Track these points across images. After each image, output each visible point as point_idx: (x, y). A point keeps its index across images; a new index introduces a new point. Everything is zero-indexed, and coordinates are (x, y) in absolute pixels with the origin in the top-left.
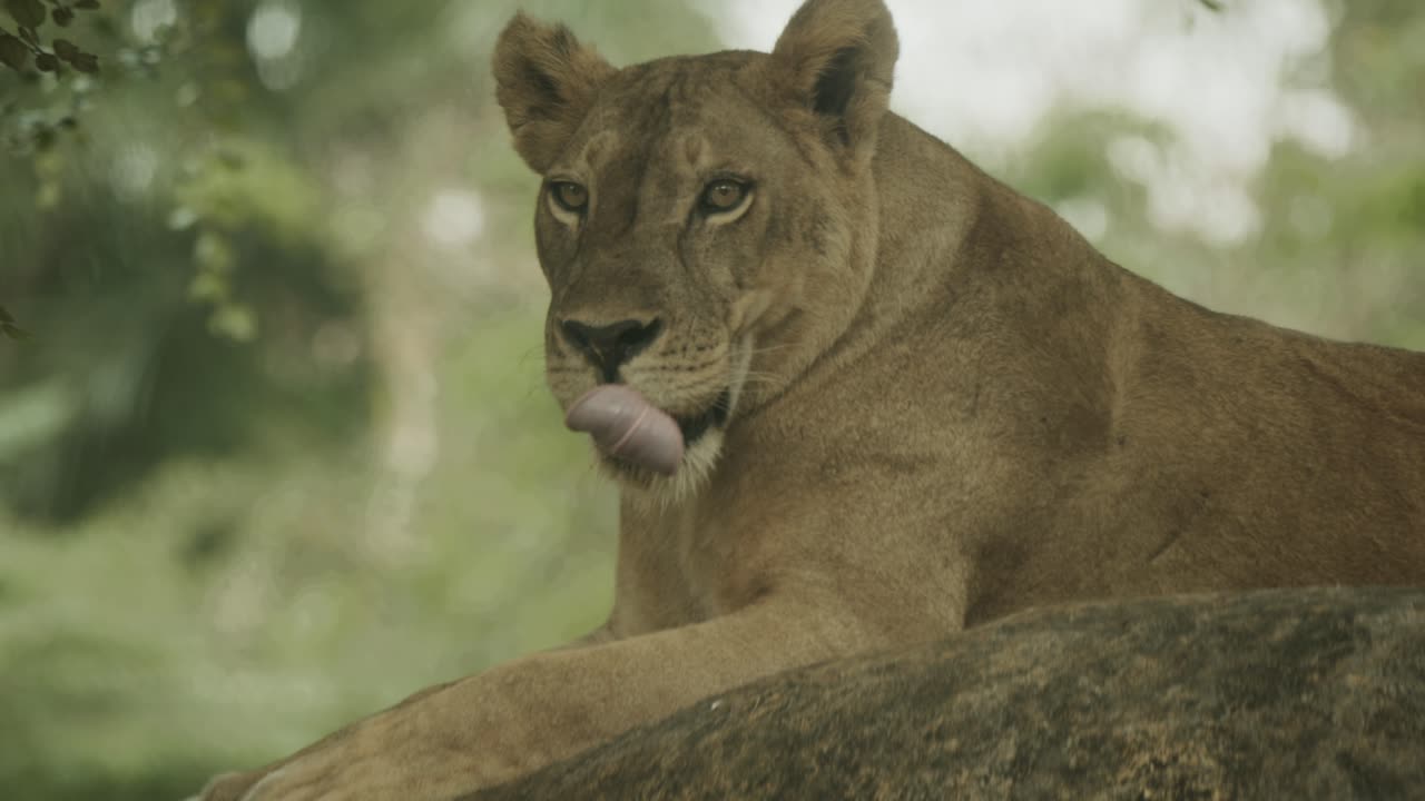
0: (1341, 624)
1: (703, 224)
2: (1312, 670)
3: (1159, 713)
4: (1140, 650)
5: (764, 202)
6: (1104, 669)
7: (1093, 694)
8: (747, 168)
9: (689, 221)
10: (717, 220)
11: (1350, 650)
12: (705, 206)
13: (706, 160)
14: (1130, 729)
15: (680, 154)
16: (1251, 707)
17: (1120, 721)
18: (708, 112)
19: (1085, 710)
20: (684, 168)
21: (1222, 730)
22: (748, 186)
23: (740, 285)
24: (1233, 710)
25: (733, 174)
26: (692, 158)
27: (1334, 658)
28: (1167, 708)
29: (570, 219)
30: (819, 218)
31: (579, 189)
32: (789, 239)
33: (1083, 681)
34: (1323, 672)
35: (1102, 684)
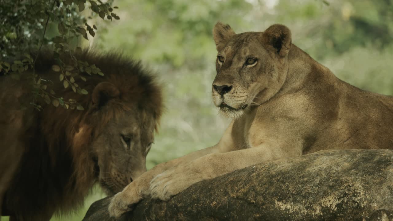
0: (389, 158)
1: (246, 67)
2: (383, 168)
3: (350, 175)
4: (345, 161)
5: (259, 64)
6: (338, 165)
7: (335, 170)
8: (257, 56)
9: (243, 66)
10: (249, 66)
11: (391, 164)
12: (247, 63)
13: (248, 54)
14: (343, 178)
15: (242, 53)
16: (369, 175)
17: (341, 176)
18: (250, 44)
19: (334, 173)
20: (243, 56)
21: (363, 180)
22: (256, 60)
23: (252, 81)
24: (365, 176)
25: (253, 57)
26: (245, 54)
27: (387, 165)
28: (352, 174)
29: (221, 64)
30: (272, 69)
31: (223, 58)
32: (265, 73)
33: (333, 167)
34: (385, 168)
35: (337, 168)
